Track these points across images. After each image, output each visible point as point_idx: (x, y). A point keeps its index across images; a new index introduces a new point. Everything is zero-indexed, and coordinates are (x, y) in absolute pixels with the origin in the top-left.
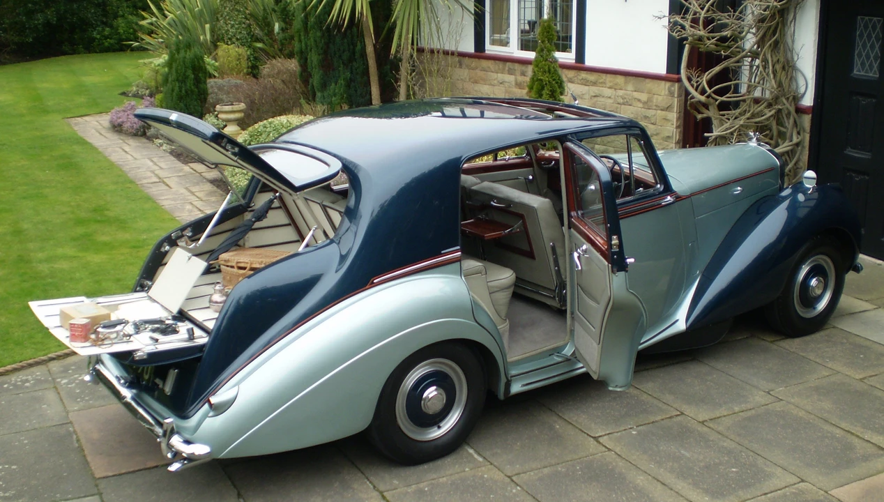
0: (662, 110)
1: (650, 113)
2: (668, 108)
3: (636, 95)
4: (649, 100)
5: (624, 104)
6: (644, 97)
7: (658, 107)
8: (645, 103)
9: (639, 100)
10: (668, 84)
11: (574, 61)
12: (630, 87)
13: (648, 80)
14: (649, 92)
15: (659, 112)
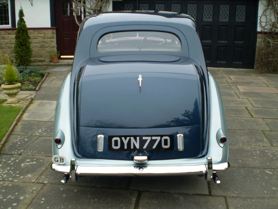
0: (50, 38)
1: (46, 40)
2: (53, 38)
3: (39, 35)
4: (45, 36)
5: (34, 39)
6: (42, 35)
7: (48, 38)
8: (43, 37)
9: (40, 37)
10: (51, 30)
11: (11, 27)
12: (36, 33)
13: (43, 30)
14: (44, 34)
15: (49, 39)
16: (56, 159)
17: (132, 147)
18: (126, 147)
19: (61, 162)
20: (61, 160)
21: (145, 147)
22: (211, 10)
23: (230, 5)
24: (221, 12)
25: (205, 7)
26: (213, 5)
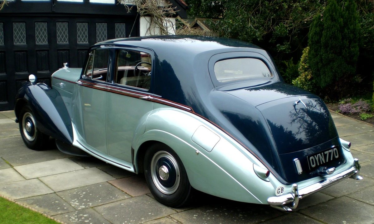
17: (322, 163)
18: (318, 165)
19: (281, 192)
20: (282, 190)
21: (327, 161)
22: (86, 30)
23: (107, 24)
24: (97, 33)
25: (78, 26)
26: (88, 24)
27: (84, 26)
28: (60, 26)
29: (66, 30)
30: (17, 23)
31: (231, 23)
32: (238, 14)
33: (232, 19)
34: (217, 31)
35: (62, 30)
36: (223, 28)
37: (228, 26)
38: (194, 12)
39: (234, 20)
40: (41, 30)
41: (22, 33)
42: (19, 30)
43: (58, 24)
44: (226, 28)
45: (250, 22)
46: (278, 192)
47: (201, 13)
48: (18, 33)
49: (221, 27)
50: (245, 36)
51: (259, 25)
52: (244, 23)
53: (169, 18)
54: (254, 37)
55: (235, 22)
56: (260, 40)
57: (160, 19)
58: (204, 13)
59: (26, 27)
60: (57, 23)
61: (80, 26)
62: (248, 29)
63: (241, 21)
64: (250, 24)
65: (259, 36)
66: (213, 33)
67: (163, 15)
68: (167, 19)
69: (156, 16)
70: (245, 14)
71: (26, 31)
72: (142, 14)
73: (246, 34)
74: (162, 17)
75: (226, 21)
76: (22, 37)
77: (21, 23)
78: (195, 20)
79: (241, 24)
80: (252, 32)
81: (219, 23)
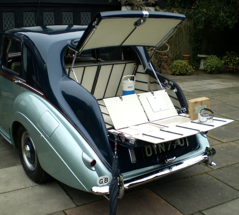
16: (101, 181)
17: (160, 152)
18: (156, 153)
19: (105, 182)
20: (105, 180)
21: (169, 149)
22: (71, 19)
23: (91, 13)
24: (82, 21)
25: (63, 15)
26: (73, 13)
27: (69, 16)
28: (47, 16)
29: (52, 19)
30: (6, 13)
31: (205, 12)
32: (211, 4)
33: (206, 9)
34: (191, 20)
35: (49, 18)
36: (197, 17)
37: (203, 15)
38: (170, 3)
39: (208, 10)
40: (29, 19)
41: (11, 22)
42: (9, 19)
43: (45, 14)
44: (200, 17)
45: (222, 11)
46: (101, 182)
47: (177, 4)
48: (7, 22)
49: (195, 16)
50: (218, 24)
51: (231, 14)
52: (217, 13)
53: (148, 8)
54: (226, 25)
55: (209, 11)
56: (231, 28)
57: (140, 8)
58: (180, 4)
59: (15, 16)
60: (44, 12)
61: (66, 15)
62: (221, 18)
63: (214, 11)
64: (222, 14)
65: (231, 24)
66: (188, 21)
67: (143, 5)
68: (147, 8)
69: (136, 6)
70: (218, 4)
71: (15, 20)
72: (123, 3)
73: (218, 23)
74: (142, 6)
75: (200, 10)
76: (12, 26)
77: (10, 13)
78: (172, 10)
79: (214, 13)
80: (225, 21)
81: (194, 12)
